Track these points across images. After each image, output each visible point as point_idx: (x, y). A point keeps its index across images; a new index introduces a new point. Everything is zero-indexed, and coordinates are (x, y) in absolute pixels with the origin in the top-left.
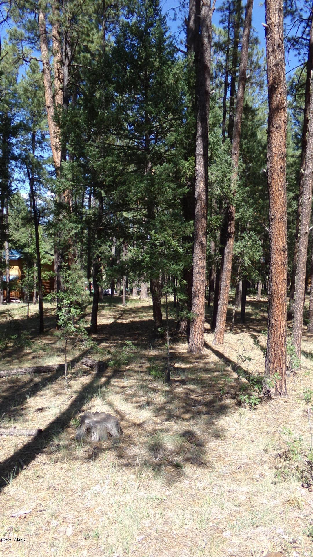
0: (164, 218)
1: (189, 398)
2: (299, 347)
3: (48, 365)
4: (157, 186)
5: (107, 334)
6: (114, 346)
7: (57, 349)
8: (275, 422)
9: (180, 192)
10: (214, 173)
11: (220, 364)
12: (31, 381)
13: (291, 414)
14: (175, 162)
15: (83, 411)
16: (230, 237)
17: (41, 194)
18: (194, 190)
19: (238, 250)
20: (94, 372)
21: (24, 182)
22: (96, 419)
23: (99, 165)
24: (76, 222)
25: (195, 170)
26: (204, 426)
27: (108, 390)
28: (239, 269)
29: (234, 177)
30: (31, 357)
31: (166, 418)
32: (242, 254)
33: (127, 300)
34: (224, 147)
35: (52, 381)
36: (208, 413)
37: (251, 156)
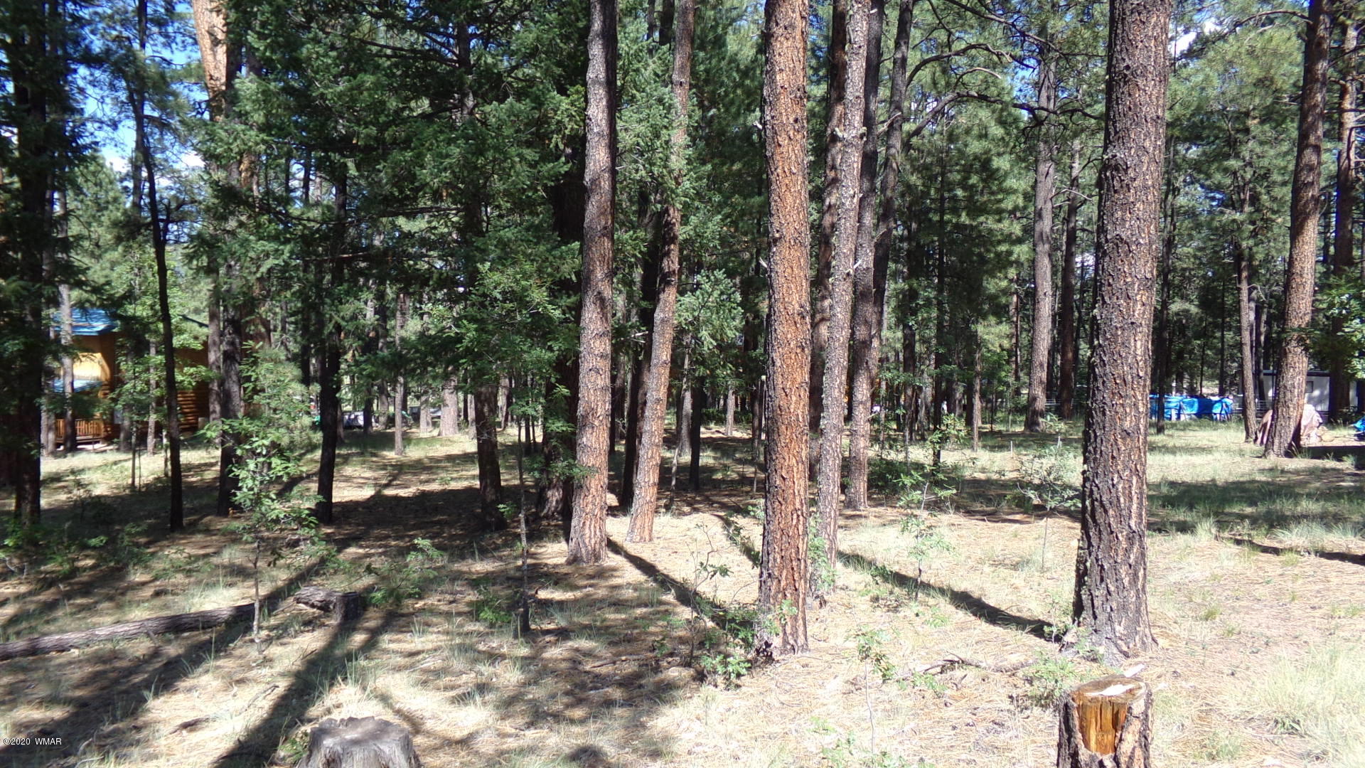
0: (508, 234)
1: (580, 672)
2: (833, 541)
3: (202, 609)
4: (490, 155)
5: (359, 525)
6: (380, 554)
7: (224, 567)
8: (783, 712)
9: (548, 171)
10: (632, 128)
11: (647, 589)
12: (156, 654)
13: (820, 692)
14: (537, 97)
15: (310, 721)
16: (668, 283)
17: (166, 160)
18: (582, 166)
19: (685, 314)
20: (334, 621)
21: (115, 125)
22: (351, 735)
23: (340, 95)
24: (275, 238)
25: (585, 119)
26: (622, 732)
27: (373, 663)
28: (687, 362)
29: (679, 138)
30: (148, 592)
31: (527, 720)
32: (696, 324)
33: (407, 439)
34: (652, 66)
35: (218, 651)
36: (628, 703)
37: (713, 92)
